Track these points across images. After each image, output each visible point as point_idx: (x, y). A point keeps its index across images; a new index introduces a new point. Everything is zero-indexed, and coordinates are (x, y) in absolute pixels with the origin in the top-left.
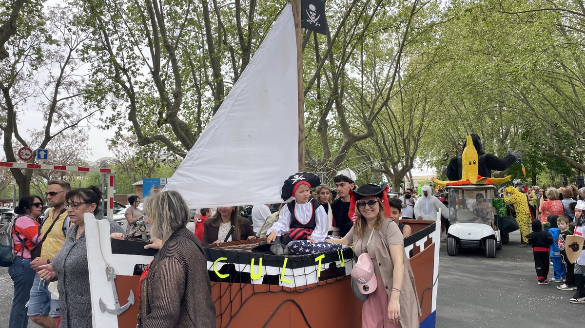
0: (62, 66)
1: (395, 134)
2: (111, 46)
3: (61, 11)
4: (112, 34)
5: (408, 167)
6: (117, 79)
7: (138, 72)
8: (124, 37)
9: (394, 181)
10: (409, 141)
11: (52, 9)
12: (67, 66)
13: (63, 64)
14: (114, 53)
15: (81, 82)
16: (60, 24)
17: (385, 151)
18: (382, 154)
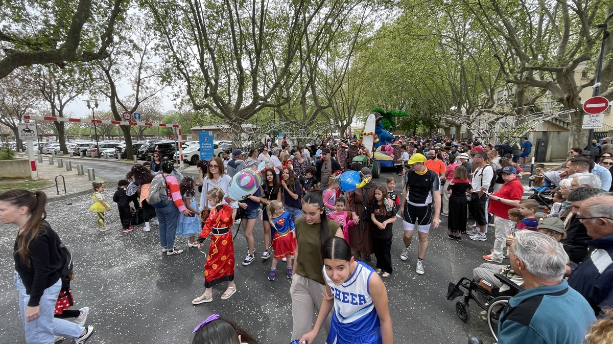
0: (142, 56)
1: (343, 103)
2: (173, 46)
3: (137, 17)
4: (172, 37)
5: (349, 123)
6: (178, 67)
7: (191, 63)
8: (180, 39)
9: (341, 130)
10: (351, 108)
11: (131, 16)
12: (145, 56)
13: (142, 55)
14: (175, 51)
15: (154, 67)
16: (137, 27)
17: (337, 114)
18: (336, 115)
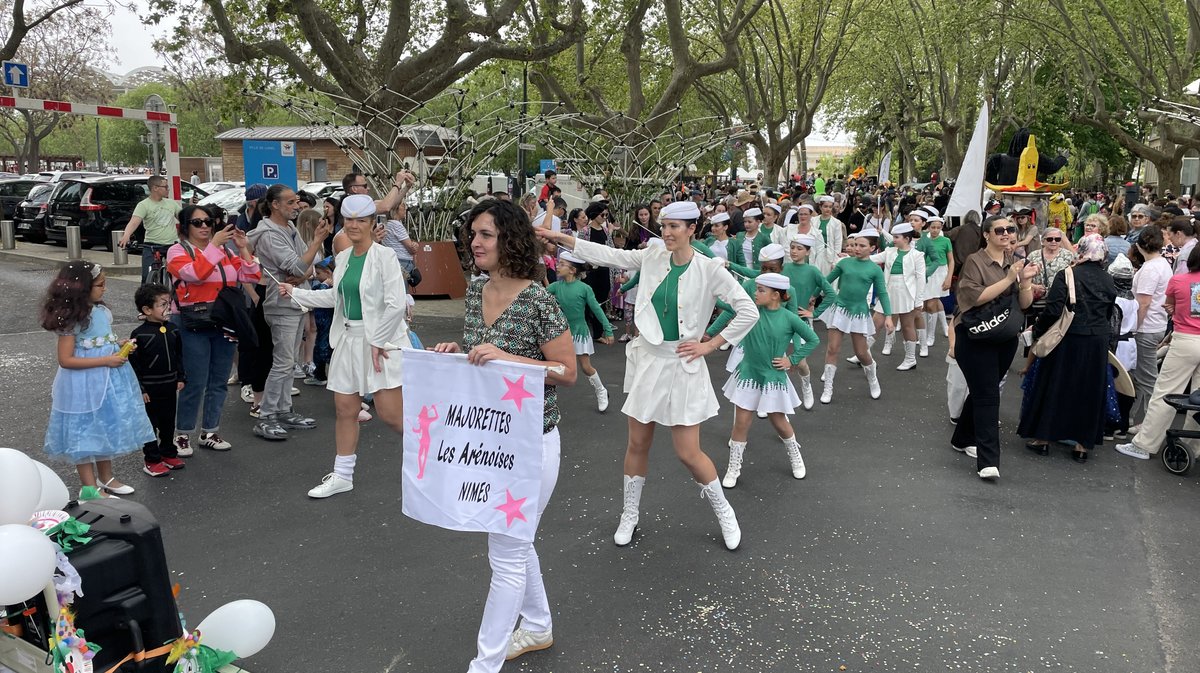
1: (781, 58)
5: (801, 133)
9: (768, 160)
10: (809, 76)
17: (757, 96)
18: (751, 101)
